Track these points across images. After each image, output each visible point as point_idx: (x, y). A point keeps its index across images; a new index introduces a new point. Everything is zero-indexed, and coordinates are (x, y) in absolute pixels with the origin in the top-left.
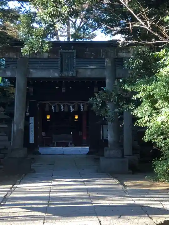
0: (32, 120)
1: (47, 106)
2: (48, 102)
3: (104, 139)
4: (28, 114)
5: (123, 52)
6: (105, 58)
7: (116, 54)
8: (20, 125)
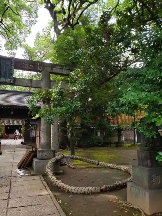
3: (32, 137)
5: (57, 68)
6: (42, 71)
7: (51, 69)
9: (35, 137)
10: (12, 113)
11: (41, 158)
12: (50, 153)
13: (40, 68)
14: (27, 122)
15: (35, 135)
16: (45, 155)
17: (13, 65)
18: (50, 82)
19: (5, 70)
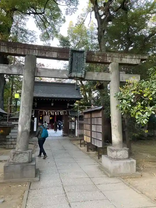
0: (35, 119)
1: (44, 112)
2: (44, 110)
3: (72, 128)
4: (33, 116)
5: (127, 58)
6: (111, 63)
7: (121, 60)
8: (26, 125)
9: (74, 129)
10: (52, 104)
11: (116, 157)
12: (125, 152)
13: (110, 59)
14: (66, 114)
15: (74, 127)
16: (119, 155)
17: (85, 57)
18: (119, 73)
19: (76, 64)
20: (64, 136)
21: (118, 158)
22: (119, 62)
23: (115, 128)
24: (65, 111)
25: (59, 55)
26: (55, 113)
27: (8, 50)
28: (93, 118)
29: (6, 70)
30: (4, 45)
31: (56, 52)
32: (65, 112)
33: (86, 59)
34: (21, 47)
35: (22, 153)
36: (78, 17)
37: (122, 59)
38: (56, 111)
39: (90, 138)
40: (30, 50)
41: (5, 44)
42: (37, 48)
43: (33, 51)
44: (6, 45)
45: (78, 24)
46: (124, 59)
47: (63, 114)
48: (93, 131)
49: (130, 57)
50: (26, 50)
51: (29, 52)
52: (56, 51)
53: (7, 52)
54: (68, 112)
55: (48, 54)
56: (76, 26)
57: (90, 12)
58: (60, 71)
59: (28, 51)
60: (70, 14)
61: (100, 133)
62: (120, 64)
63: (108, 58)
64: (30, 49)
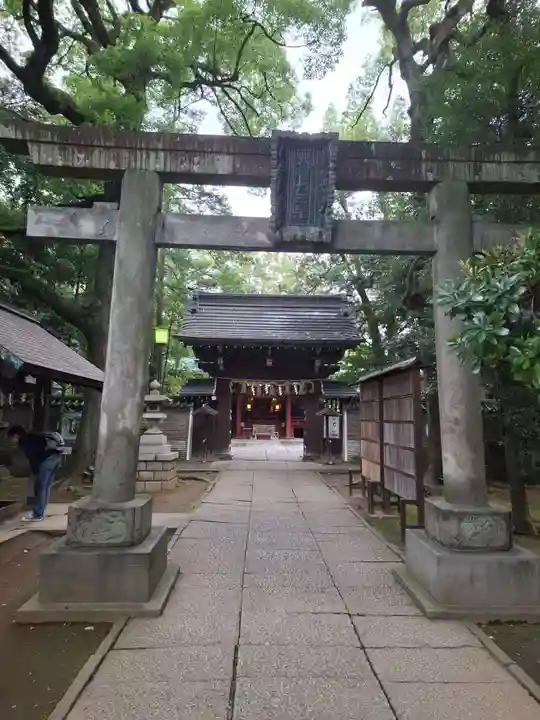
1: (244, 386)
2: (246, 381)
3: (330, 437)
4: (214, 398)
5: (500, 162)
6: (435, 183)
7: (477, 171)
8: (123, 415)
9: (338, 437)
11: (457, 543)
12: (493, 523)
13: (431, 170)
14: (312, 391)
15: (337, 432)
16: (471, 533)
17: (331, 165)
18: (472, 222)
19: (300, 192)
20: (306, 459)
21: (465, 544)
22: (470, 178)
23: (453, 431)
24: (309, 381)
25: (238, 166)
26: (276, 388)
27: (65, 158)
28: (386, 399)
29: (59, 225)
30: (49, 139)
31: (228, 154)
32: (308, 387)
33: (335, 169)
34: (108, 144)
35: (106, 510)
36: (352, 88)
37: (480, 167)
38: (280, 383)
39: (379, 467)
40: (139, 153)
41: (52, 138)
42: (160, 146)
43: (148, 157)
44: (55, 140)
45: (350, 111)
46: (489, 165)
47: (302, 392)
48: (387, 444)
49: (512, 158)
50: (125, 153)
51: (136, 161)
52: (228, 148)
53: (60, 163)
54: (318, 385)
55: (198, 163)
56: (343, 121)
57: (387, 68)
58: (245, 225)
59: (132, 158)
60: (321, 73)
61: (410, 449)
62: (474, 188)
63: (424, 166)
64: (136, 149)
